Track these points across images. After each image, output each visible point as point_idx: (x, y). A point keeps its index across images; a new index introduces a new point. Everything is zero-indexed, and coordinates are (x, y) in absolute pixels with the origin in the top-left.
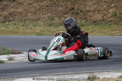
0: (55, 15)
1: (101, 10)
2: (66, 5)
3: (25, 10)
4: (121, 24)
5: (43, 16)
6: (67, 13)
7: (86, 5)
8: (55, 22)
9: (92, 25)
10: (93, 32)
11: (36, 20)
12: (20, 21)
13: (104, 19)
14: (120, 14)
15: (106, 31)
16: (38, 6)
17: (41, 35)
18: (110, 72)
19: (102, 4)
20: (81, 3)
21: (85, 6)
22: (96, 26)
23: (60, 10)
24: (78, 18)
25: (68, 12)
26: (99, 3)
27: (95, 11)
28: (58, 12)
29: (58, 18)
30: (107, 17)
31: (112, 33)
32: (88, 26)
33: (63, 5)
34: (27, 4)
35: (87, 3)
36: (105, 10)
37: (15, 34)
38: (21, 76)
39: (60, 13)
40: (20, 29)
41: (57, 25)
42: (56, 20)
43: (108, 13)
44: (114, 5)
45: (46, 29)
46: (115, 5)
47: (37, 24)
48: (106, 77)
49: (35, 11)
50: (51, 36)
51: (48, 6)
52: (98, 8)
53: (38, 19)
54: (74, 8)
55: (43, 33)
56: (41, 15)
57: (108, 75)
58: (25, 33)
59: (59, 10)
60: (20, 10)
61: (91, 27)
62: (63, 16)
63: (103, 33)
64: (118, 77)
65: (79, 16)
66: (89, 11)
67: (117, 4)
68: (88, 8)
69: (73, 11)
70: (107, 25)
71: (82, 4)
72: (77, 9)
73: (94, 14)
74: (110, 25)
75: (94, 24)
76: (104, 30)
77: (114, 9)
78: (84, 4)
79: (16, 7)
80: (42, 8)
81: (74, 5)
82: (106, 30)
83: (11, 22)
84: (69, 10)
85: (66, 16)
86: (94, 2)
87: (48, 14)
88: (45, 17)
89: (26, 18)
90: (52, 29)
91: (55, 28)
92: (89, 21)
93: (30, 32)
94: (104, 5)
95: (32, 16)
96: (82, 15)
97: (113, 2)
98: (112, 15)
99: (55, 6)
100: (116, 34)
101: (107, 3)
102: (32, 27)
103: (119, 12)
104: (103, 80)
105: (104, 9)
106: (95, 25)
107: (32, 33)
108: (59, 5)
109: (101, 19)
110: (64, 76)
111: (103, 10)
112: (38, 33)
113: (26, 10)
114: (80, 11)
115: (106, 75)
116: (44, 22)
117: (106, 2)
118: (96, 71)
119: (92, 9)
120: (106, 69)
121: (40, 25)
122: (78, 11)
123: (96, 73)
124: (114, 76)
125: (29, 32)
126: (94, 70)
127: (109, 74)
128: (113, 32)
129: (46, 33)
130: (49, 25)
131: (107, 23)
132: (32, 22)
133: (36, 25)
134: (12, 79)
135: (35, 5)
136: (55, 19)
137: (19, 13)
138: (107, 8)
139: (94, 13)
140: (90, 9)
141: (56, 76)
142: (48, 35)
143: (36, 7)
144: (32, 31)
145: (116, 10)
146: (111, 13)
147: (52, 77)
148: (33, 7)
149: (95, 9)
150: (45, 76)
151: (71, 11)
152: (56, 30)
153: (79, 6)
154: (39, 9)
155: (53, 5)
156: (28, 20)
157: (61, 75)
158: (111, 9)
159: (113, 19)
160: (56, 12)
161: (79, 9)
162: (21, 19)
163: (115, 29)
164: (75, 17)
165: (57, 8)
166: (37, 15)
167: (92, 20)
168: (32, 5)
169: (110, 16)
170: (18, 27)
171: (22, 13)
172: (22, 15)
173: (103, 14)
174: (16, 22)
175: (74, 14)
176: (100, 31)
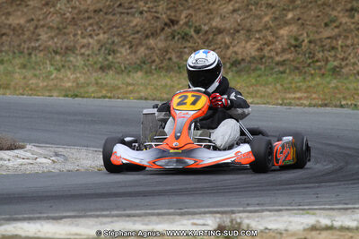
0: (120, 39)
1: (254, 28)
2: (154, 10)
3: (33, 20)
4: (313, 72)
5: (85, 41)
6: (154, 34)
7: (212, 14)
8: (119, 60)
9: (227, 73)
11: (63, 51)
12: (16, 51)
13: (264, 56)
14: (310, 42)
15: (268, 90)
16: (70, 10)
17: (77, 96)
18: (284, 213)
19: (257, 13)
20: (197, 7)
21: (208, 14)
22: (239, 76)
23: (134, 23)
24: (186, 50)
25: (158, 31)
26: (251, 10)
27: (238, 31)
28: (130, 32)
29: (127, 46)
30: (271, 50)
31: (287, 99)
33: (145, 9)
34: (37, 4)
35: (215, 6)
36: (268, 29)
37: (1, 91)
38: (20, 216)
39: (134, 34)
40: (17, 76)
41: (125, 68)
42: (121, 53)
44: (294, 16)
45: (93, 80)
46: (297, 17)
47: (66, 64)
48: (272, 226)
49: (61, 26)
50: (107, 100)
51: (101, 10)
52: (247, 24)
53: (70, 50)
54: (178, 22)
55: (82, 90)
56: (79, 37)
57: (276, 220)
58: (31, 90)
59: (132, 25)
60: (17, 20)
62: (144, 42)
63: (262, 96)
64: (307, 227)
65: (190, 44)
66: (220, 31)
67: (303, 13)
68: (216, 22)
69: (173, 28)
70: (272, 74)
71: (199, 9)
72: (186, 24)
73: (233, 39)
74: (280, 76)
75: (234, 69)
76: (263, 88)
77: (294, 28)
78: (205, 11)
79: (6, 11)
80: (81, 16)
81: (176, 11)
84: (163, 25)
85: (151, 42)
86: (237, 5)
87: (98, 34)
88: (89, 44)
89: (33, 44)
90: (110, 78)
91: (117, 76)
93: (45, 88)
94: (266, 15)
95: (52, 38)
96: (199, 40)
97: (291, 7)
98: (289, 43)
99: (122, 13)
100: (298, 102)
101: (274, 9)
102: (50, 73)
103: (308, 36)
104: (262, 236)
105: (266, 25)
106: (237, 72)
108: (134, 10)
109: (254, 53)
110: (147, 219)
111: (261, 31)
112: (70, 90)
113: (35, 22)
114: (195, 31)
115: (270, 221)
116: (87, 58)
117: (270, 6)
118: (241, 209)
119: (228, 26)
120: (270, 204)
121: (74, 66)
122: (187, 29)
123: (241, 215)
124: (293, 224)
125: (41, 85)
126: (236, 206)
127: (280, 219)
128: (289, 96)
129: (93, 92)
130: (102, 69)
131: (272, 69)
132: (53, 58)
133: (63, 66)
135: (63, 7)
136: (120, 49)
137: (14, 30)
138: (272, 25)
139: (236, 37)
140: (223, 26)
141: (124, 218)
142: (99, 98)
143: (64, 14)
144: (51, 83)
145: (298, 30)
146: (286, 38)
147: (112, 222)
148: (57, 12)
149: (239, 25)
150: (91, 219)
151: (166, 28)
152: (123, 83)
153: (191, 15)
154: (74, 18)
155: (114, 10)
156: (41, 51)
157: (139, 216)
158: (285, 26)
159: (289, 56)
160: (125, 31)
161: (190, 24)
162: (19, 46)
163: (296, 87)
164: (180, 46)
165: (126, 18)
166: (66, 37)
167: (228, 56)
168: (54, 6)
169: (280, 46)
170: (10, 69)
171: (23, 30)
172: (23, 34)
173: (261, 42)
174: (4, 54)
175: (176, 38)
176: (251, 90)
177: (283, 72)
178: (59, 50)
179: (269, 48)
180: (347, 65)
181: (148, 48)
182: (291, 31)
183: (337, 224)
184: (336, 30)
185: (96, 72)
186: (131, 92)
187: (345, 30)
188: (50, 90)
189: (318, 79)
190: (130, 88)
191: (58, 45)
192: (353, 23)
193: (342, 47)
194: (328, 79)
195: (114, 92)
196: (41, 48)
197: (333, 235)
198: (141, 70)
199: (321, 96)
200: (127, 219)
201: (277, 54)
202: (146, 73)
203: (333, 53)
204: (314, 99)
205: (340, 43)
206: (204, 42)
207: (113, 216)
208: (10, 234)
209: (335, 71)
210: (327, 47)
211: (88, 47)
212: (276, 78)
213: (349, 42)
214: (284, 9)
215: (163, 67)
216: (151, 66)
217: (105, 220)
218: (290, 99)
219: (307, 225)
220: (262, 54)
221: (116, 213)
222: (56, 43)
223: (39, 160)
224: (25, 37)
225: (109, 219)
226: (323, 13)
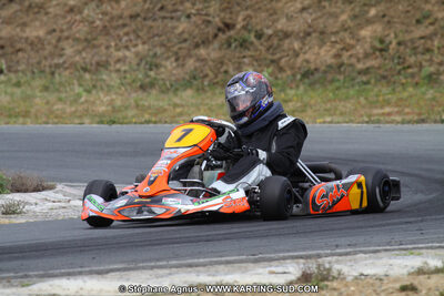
0: (163, 49)
1: (329, 30)
2: (204, 12)
3: (54, 31)
4: (404, 81)
5: (120, 54)
6: (205, 42)
7: (275, 13)
8: (163, 76)
9: (298, 87)
10: (303, 111)
11: (93, 68)
12: (35, 70)
13: (342, 64)
14: (399, 44)
16: (100, 16)
17: (114, 122)
18: (383, 254)
19: (334, 10)
20: (257, 6)
21: (271, 15)
22: (313, 90)
23: (180, 29)
24: (246, 60)
25: (211, 38)
26: (324, 7)
27: (309, 34)
28: (175, 40)
29: (173, 59)
30: (351, 56)
31: (374, 115)
32: (283, 90)
33: (193, 11)
34: (59, 11)
35: (280, 5)
36: (346, 30)
37: (21, 120)
38: (58, 271)
39: (180, 43)
40: (37, 100)
41: (172, 85)
42: (165, 67)
44: (378, 12)
45: (132, 101)
46: (381, 14)
47: (98, 84)
48: (365, 273)
49: (89, 37)
50: (151, 125)
51: (138, 15)
52: (320, 24)
53: (102, 65)
54: (234, 26)
55: (120, 115)
56: (112, 50)
57: (373, 264)
58: (56, 117)
59: (177, 31)
60: (36, 31)
61: (293, 92)
62: (193, 52)
63: (342, 114)
64: (412, 270)
65: (250, 53)
66: (287, 35)
67: (388, 8)
68: (282, 24)
69: (228, 34)
70: (353, 86)
71: (260, 8)
72: (244, 27)
73: (304, 44)
74: (363, 87)
75: (306, 81)
76: (342, 103)
77: (378, 28)
78: (267, 11)
79: (21, 21)
80: (115, 24)
81: (231, 13)
82: (349, 105)
83: (2, 78)
84: (216, 31)
85: (202, 51)
86: (306, 3)
87: (136, 45)
88: (125, 57)
89: (56, 61)
90: (153, 99)
91: (162, 96)
92: (289, 72)
93: (73, 114)
94: (343, 12)
95: (80, 52)
96: (260, 47)
97: (373, 2)
98: (372, 47)
99: (164, 18)
100: (387, 118)
101: (353, 5)
102: (79, 95)
103: (396, 36)
105: (343, 26)
106: (312, 85)
108: (179, 13)
109: (330, 61)
110: (213, 269)
111: (336, 33)
112: (104, 116)
113: (57, 34)
114: (256, 36)
115: (366, 265)
116: (123, 75)
118: (329, 251)
119: (296, 28)
120: (364, 245)
121: (108, 86)
122: (246, 35)
123: (329, 259)
124: (396, 268)
125: (68, 110)
126: (321, 248)
127: (380, 262)
128: (376, 111)
129: (133, 117)
130: (143, 87)
131: (353, 79)
132: (81, 76)
133: (94, 86)
134: (25, 281)
135: (92, 14)
136: (163, 63)
137: (32, 44)
138: (350, 23)
139: (307, 42)
140: (290, 29)
141: (185, 269)
142: (141, 123)
143: (93, 22)
144: (80, 108)
145: (384, 29)
146: (369, 40)
147: (170, 274)
148: (83, 20)
149: (310, 26)
151: (220, 34)
152: (169, 105)
153: (250, 17)
154: (105, 27)
155: (154, 14)
156: (66, 69)
157: (204, 265)
158: (367, 25)
159: (373, 62)
160: (169, 40)
161: (249, 27)
162: (39, 63)
163: (384, 100)
164: (237, 55)
165: (170, 24)
166: (95, 50)
167: (298, 65)
168: (81, 12)
169: (361, 51)
170: (29, 92)
171: (43, 44)
172: (43, 49)
173: (338, 46)
174: (20, 74)
175: (233, 45)
176: (329, 106)
177: (367, 83)
178: (88, 67)
179: (349, 53)
181: (198, 60)
182: (375, 31)
184: (431, 28)
185: (136, 91)
186: (181, 114)
187: (442, 28)
188: (80, 117)
189: (411, 89)
190: (178, 110)
191: (87, 60)
193: (439, 48)
194: (423, 89)
195: (160, 116)
196: (66, 65)
198: (191, 87)
199: (417, 110)
200: (190, 269)
201: (359, 60)
202: (198, 90)
203: (427, 57)
204: (408, 113)
205: (436, 43)
206: (268, 49)
207: (171, 267)
208: (46, 293)
209: (432, 79)
210: (420, 49)
211: (124, 62)
212: (358, 91)
215: (217, 83)
216: (202, 83)
217: (161, 272)
218: (378, 115)
219: (413, 268)
220: (340, 61)
221: (174, 262)
222: (84, 58)
223: (72, 203)
224: (46, 53)
225: (166, 271)
226: (414, 7)
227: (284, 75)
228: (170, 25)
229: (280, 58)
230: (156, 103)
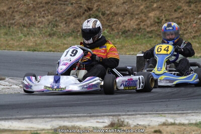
0: (60, 18)
1: (135, 13)
2: (79, 2)
3: (11, 8)
5: (40, 20)
6: (79, 16)
7: (111, 4)
8: (59, 30)
9: (120, 38)
10: (121, 49)
11: (28, 25)
12: (2, 25)
13: (140, 28)
14: (166, 20)
16: (32, 2)
17: (35, 51)
19: (138, 4)
21: (109, 5)
22: (127, 39)
23: (68, 10)
25: (81, 14)
26: (133, 2)
27: (126, 14)
28: (66, 14)
29: (64, 23)
30: (144, 25)
32: (113, 39)
33: (74, 2)
36: (142, 13)
39: (68, 16)
40: (2, 39)
41: (63, 35)
42: (60, 26)
43: (148, 18)
44: (157, 5)
45: (45, 42)
46: (159, 6)
47: (30, 33)
48: (139, 124)
49: (27, 11)
50: (52, 52)
51: (49, 3)
52: (131, 10)
53: (32, 25)
54: (92, 9)
55: (38, 47)
56: (37, 18)
57: (143, 120)
58: (10, 47)
59: (66, 11)
60: (2, 8)
61: (118, 40)
62: (73, 20)
64: (160, 124)
66: (116, 14)
67: (162, 4)
68: (114, 9)
69: (89, 13)
70: (145, 38)
71: (104, 2)
72: (97, 10)
73: (123, 19)
74: (149, 39)
75: (124, 35)
76: (139, 46)
77: (157, 13)
78: (108, 3)
80: (38, 6)
81: (91, 3)
82: (142, 47)
84: (84, 11)
85: (78, 20)
87: (48, 16)
88: (43, 21)
89: (11, 22)
90: (54, 41)
91: (58, 39)
92: (116, 31)
93: (17, 46)
94: (142, 5)
95: (22, 18)
96: (104, 19)
97: (155, 1)
98: (154, 21)
99: (61, 4)
101: (146, 2)
102: (21, 38)
103: (165, 17)
105: (141, 11)
106: (125, 37)
107: (21, 47)
108: (68, 2)
109: (134, 27)
110: (71, 119)
111: (139, 14)
112: (32, 47)
113: (12, 9)
114: (102, 14)
115: (140, 120)
116: (41, 29)
118: (124, 113)
119: (120, 11)
121: (34, 34)
122: (98, 13)
123: (123, 117)
124: (153, 122)
125: (15, 44)
126: (121, 112)
127: (145, 119)
129: (45, 48)
130: (50, 35)
131: (145, 35)
132: (22, 29)
133: (28, 34)
135: (28, 1)
136: (60, 24)
138: (145, 11)
139: (125, 18)
140: (117, 11)
141: (58, 119)
142: (48, 51)
143: (29, 5)
144: (21, 43)
145: (160, 13)
146: (153, 18)
147: (52, 121)
148: (24, 4)
149: (126, 11)
150: (40, 119)
151: (86, 13)
152: (61, 43)
153: (100, 5)
154: (34, 7)
155: (56, 2)
156: (16, 25)
157: (67, 117)
158: (152, 11)
159: (155, 28)
160: (62, 14)
161: (99, 10)
162: (3, 22)
166: (30, 18)
167: (120, 28)
169: (149, 23)
171: (5, 14)
172: (6, 16)
173: (139, 20)
176: (133, 47)
178: (26, 25)
180: (187, 33)
181: (75, 24)
182: (156, 14)
183: (177, 122)
184: (181, 14)
185: (46, 37)
187: (186, 14)
190: (65, 46)
192: (190, 10)
193: (184, 23)
195: (56, 49)
196: (16, 24)
197: (175, 128)
198: (72, 36)
200: (60, 119)
201: (148, 27)
202: (75, 37)
205: (183, 21)
206: (107, 20)
207: (52, 118)
211: (42, 23)
212: (147, 41)
213: (188, 20)
214: (152, 2)
216: (77, 34)
217: (47, 120)
219: (161, 122)
220: (139, 27)
221: (54, 116)
222: (24, 21)
223: (13, 86)
224: (7, 17)
225: (50, 119)
226: (173, 4)
227: (114, 32)
228: (63, 7)
229: (112, 25)
230: (55, 42)
